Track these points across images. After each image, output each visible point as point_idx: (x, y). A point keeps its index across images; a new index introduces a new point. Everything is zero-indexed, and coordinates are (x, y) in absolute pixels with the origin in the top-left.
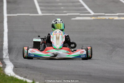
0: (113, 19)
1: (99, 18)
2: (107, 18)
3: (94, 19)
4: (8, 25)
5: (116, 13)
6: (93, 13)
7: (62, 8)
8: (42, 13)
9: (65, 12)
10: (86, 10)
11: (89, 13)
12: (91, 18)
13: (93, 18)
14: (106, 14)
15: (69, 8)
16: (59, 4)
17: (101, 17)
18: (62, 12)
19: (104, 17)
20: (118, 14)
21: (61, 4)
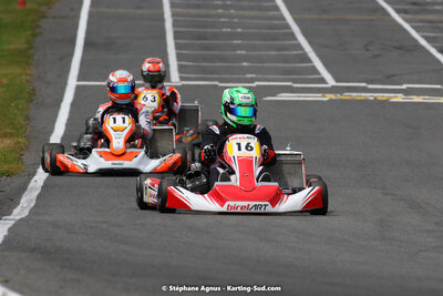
0: (386, 101)
1: (347, 96)
2: (372, 98)
3: (331, 100)
4: (71, 113)
5: (401, 84)
6: (331, 82)
7: (245, 64)
8: (182, 79)
9: (248, 76)
10: (314, 70)
11: (323, 81)
12: (323, 96)
13: (329, 97)
14: (370, 86)
15: (266, 65)
16: (239, 52)
17: (354, 94)
18: (241, 76)
19: (363, 95)
20: (404, 86)
21: (244, 52)
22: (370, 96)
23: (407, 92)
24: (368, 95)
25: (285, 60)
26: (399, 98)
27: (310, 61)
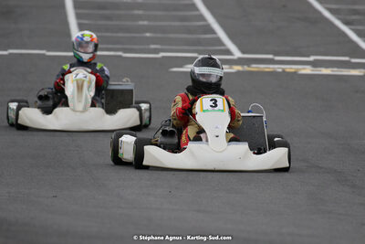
0: (295, 73)
1: (254, 67)
2: (280, 70)
3: (238, 73)
5: (308, 56)
6: (237, 54)
7: (148, 35)
9: (153, 46)
10: (219, 42)
11: (228, 52)
12: (230, 68)
13: (237, 68)
14: (277, 58)
16: (141, 23)
17: (262, 66)
18: (146, 47)
19: (271, 66)
20: (312, 58)
21: (146, 23)
22: (279, 68)
23: (315, 64)
24: (276, 66)
25: (189, 31)
26: (308, 70)
27: (213, 32)
